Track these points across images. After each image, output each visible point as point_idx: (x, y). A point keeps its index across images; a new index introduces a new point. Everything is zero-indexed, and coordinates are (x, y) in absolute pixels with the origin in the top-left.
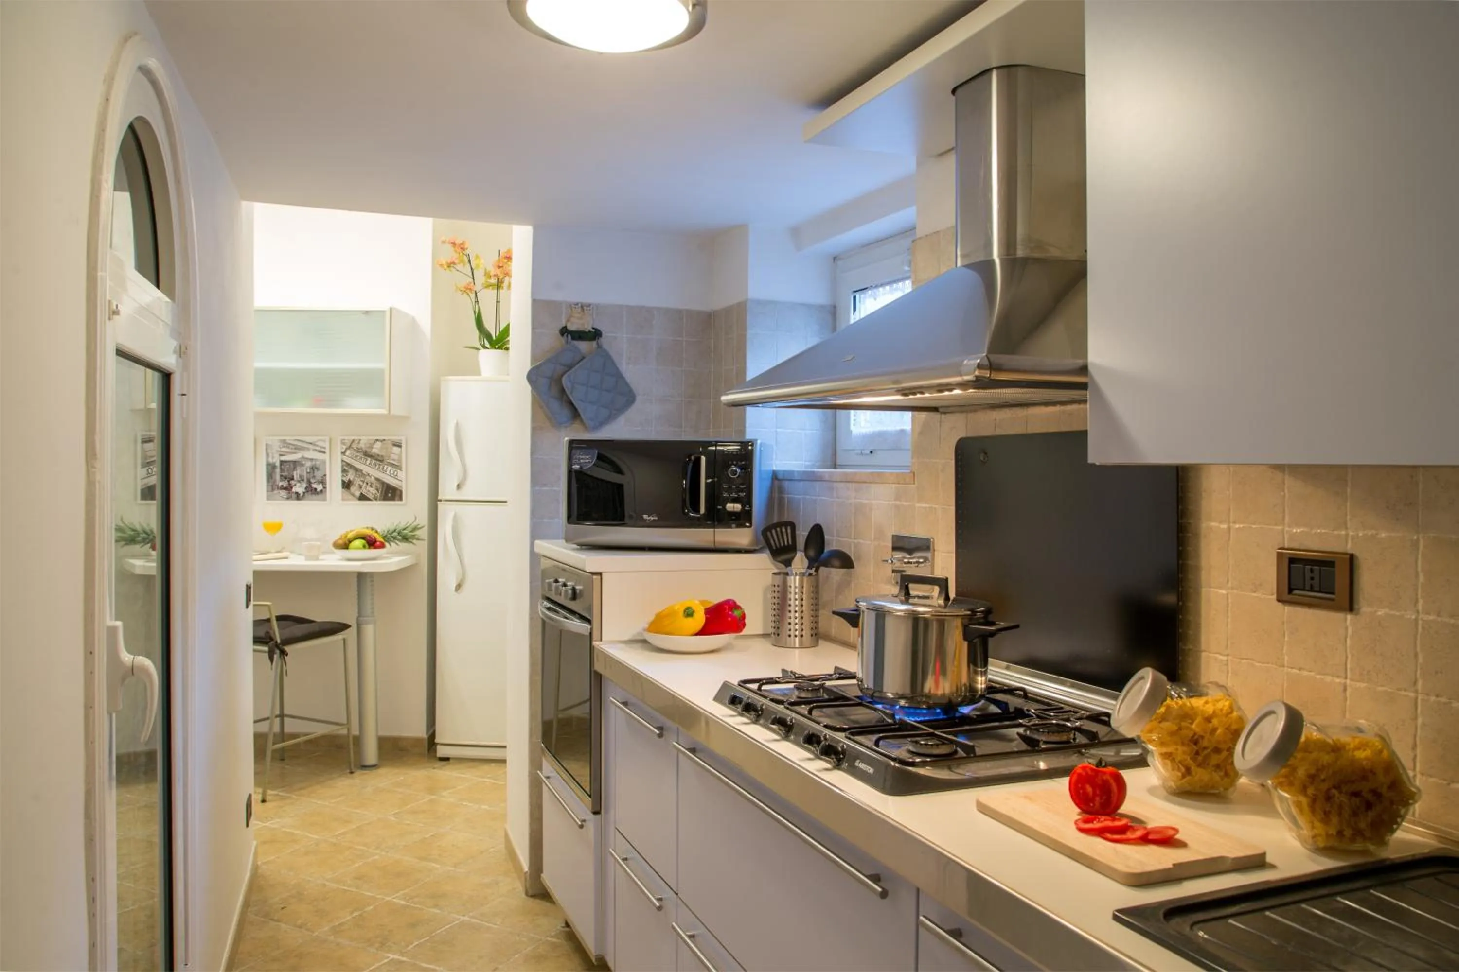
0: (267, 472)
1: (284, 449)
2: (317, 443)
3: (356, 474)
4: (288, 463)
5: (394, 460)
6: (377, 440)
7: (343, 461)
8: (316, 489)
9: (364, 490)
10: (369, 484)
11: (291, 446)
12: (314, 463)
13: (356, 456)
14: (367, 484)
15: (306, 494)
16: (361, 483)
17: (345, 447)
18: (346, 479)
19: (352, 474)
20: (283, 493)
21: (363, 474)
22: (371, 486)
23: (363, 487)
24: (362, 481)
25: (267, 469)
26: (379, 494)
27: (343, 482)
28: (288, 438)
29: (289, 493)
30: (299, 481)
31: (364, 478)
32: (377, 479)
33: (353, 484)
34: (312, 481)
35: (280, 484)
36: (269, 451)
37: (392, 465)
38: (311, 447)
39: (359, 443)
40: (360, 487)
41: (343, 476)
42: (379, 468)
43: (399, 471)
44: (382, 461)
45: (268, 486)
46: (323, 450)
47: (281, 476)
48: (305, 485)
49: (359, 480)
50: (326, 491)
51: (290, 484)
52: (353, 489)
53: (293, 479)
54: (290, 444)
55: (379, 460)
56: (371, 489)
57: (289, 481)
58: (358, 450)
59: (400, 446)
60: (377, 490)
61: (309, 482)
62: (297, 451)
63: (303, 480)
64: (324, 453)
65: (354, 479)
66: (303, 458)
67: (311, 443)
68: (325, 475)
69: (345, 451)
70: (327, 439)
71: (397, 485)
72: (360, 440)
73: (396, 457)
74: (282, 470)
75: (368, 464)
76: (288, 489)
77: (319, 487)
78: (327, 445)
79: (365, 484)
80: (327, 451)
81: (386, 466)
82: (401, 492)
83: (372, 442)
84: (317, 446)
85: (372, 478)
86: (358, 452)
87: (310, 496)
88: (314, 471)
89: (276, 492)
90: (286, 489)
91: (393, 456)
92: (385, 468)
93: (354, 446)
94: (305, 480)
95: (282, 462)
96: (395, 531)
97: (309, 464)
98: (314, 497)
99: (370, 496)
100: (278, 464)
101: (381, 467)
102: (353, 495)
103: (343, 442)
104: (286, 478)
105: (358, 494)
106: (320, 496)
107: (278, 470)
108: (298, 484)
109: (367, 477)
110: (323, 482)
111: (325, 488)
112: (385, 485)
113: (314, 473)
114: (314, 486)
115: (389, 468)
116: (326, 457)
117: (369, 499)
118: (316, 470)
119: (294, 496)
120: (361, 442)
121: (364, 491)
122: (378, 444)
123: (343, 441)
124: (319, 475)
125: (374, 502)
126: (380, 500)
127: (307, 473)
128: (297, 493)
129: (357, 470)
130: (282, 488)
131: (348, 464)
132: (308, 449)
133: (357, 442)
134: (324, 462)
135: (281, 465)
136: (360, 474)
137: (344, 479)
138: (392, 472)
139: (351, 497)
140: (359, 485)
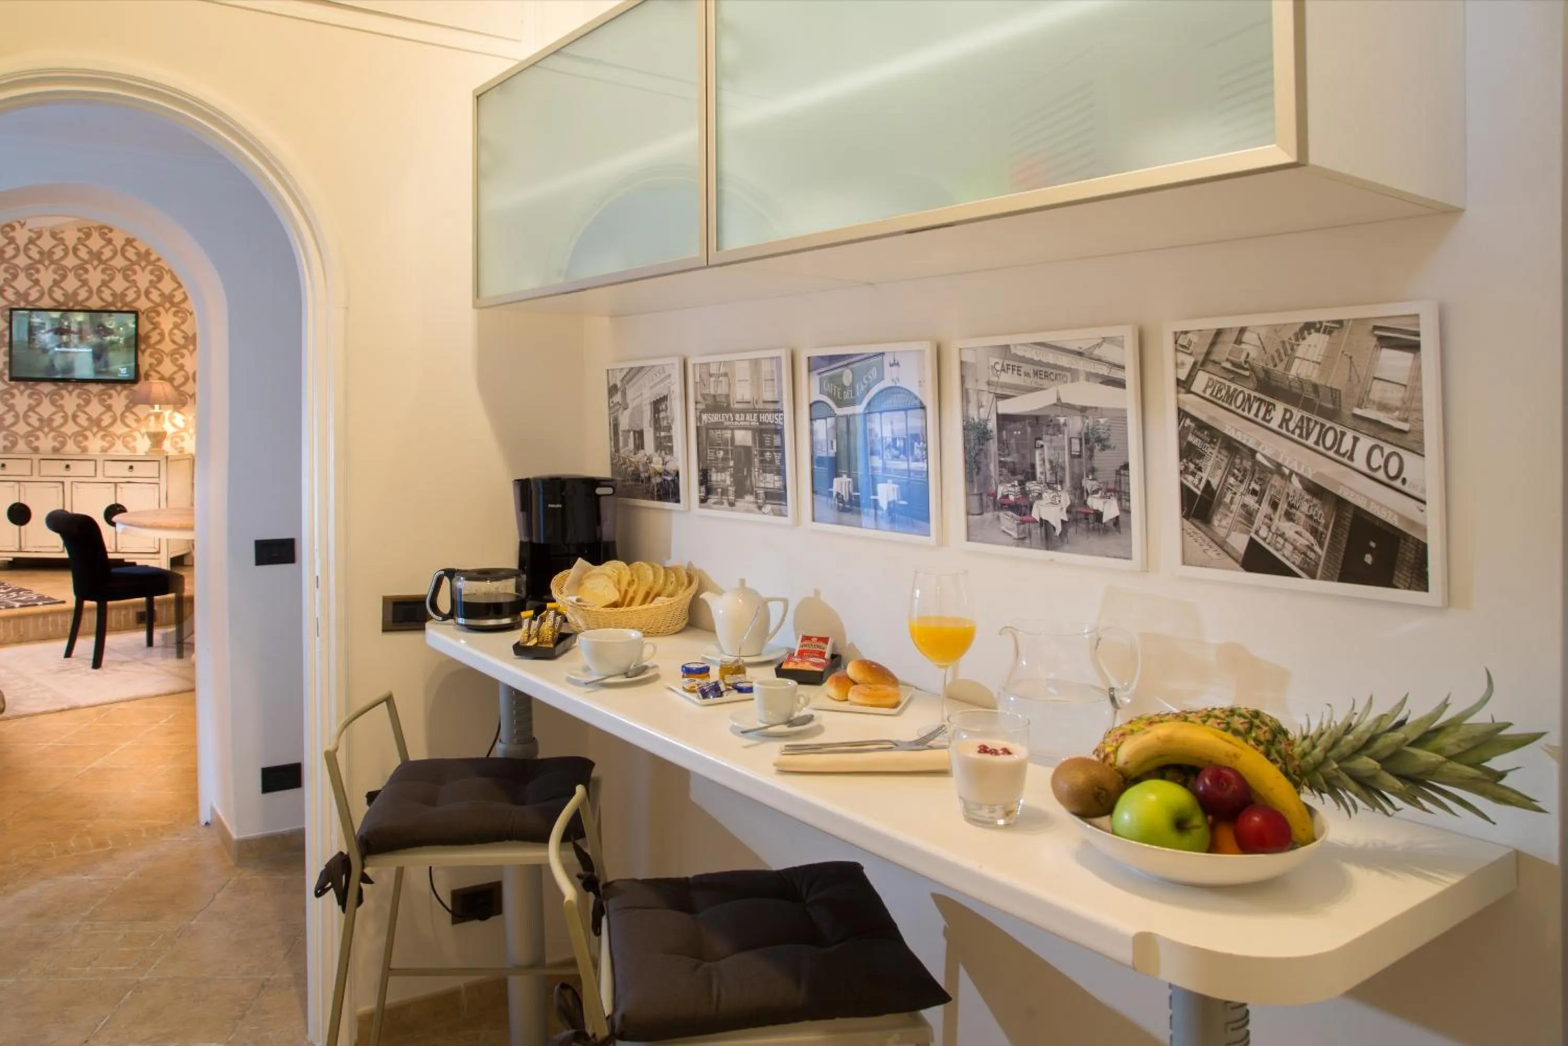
0: (966, 450)
1: (1006, 378)
2: (1097, 352)
3: (1232, 464)
4: (1018, 425)
5: (1383, 407)
6: (1309, 327)
7: (1182, 414)
8: (1098, 515)
9: (1263, 532)
10: (1283, 506)
11: (1026, 368)
12: (1090, 422)
13: (1231, 397)
14: (1274, 505)
15: (1071, 530)
16: (1251, 501)
17: (1190, 361)
18: (1195, 484)
19: (1217, 466)
20: (1008, 520)
21: (1256, 463)
22: (1289, 516)
23: (1259, 519)
24: (1254, 492)
25: (966, 441)
26: (1322, 553)
27: (1186, 494)
28: (1018, 341)
29: (1023, 522)
30: (1049, 486)
31: (1262, 481)
32: (1315, 490)
33: (1220, 502)
34: (1088, 484)
35: (1001, 490)
36: (970, 385)
37: (1378, 429)
38: (1083, 366)
39: (1238, 341)
40: (1249, 516)
41: (1184, 472)
42: (1322, 436)
43: (1406, 455)
44: (1333, 415)
45: (968, 494)
46: (1117, 374)
47: (1002, 464)
48: (1066, 499)
49: (1242, 488)
50: (1128, 525)
51: (1025, 493)
52: (1221, 522)
53: (1033, 477)
54: (1023, 359)
55: (1323, 412)
56: (1289, 529)
57: (1022, 483)
58: (1236, 372)
59: (1414, 347)
60: (1314, 532)
61: (1080, 492)
62: (1045, 383)
63: (1062, 482)
64: (1121, 384)
65: (1224, 486)
66: (1059, 404)
67: (1080, 354)
68: (1126, 467)
69: (1191, 376)
70: (1129, 336)
71: (1402, 518)
72: (1242, 330)
73: (1394, 396)
74: (1003, 445)
75: (1274, 424)
76: (1021, 508)
77: (1110, 510)
78: (1128, 357)
79: (1265, 508)
80: (1130, 376)
81: (1350, 435)
82: (1421, 549)
83: (1288, 335)
84: (1099, 360)
85: (1295, 479)
86: (1235, 377)
87: (1083, 540)
88: (1091, 450)
89: (989, 516)
90: (1014, 508)
91: (1378, 391)
92: (1347, 445)
93: (1222, 353)
94: (1068, 483)
95: (1004, 419)
96: (1367, 745)
97: (1076, 425)
98: (1095, 541)
99: (1285, 555)
100: (992, 425)
101: (1329, 440)
102: (1222, 545)
103: (1180, 348)
104: (1013, 472)
105: (1239, 542)
106: (1110, 541)
107: (993, 446)
108: (1048, 495)
109: (1276, 480)
110: (1120, 492)
111: (1126, 511)
112: (1349, 515)
113: (1091, 457)
114: (1095, 503)
115: (1365, 443)
116: (1127, 399)
117: (1285, 571)
118: (1097, 447)
119: (1037, 532)
120: (1247, 337)
121: (1263, 535)
122: (1316, 344)
123: (1183, 340)
124: (1104, 461)
125: (1305, 583)
126: (1325, 578)
127: (1072, 457)
128: (1044, 523)
129: (1231, 446)
130: (1004, 505)
131: (1201, 426)
132: (1074, 374)
133: (1230, 338)
134: (1120, 417)
135: (1000, 428)
136: (1247, 464)
137: (1190, 481)
138: (1377, 460)
139: (1213, 552)
140: (1244, 506)
